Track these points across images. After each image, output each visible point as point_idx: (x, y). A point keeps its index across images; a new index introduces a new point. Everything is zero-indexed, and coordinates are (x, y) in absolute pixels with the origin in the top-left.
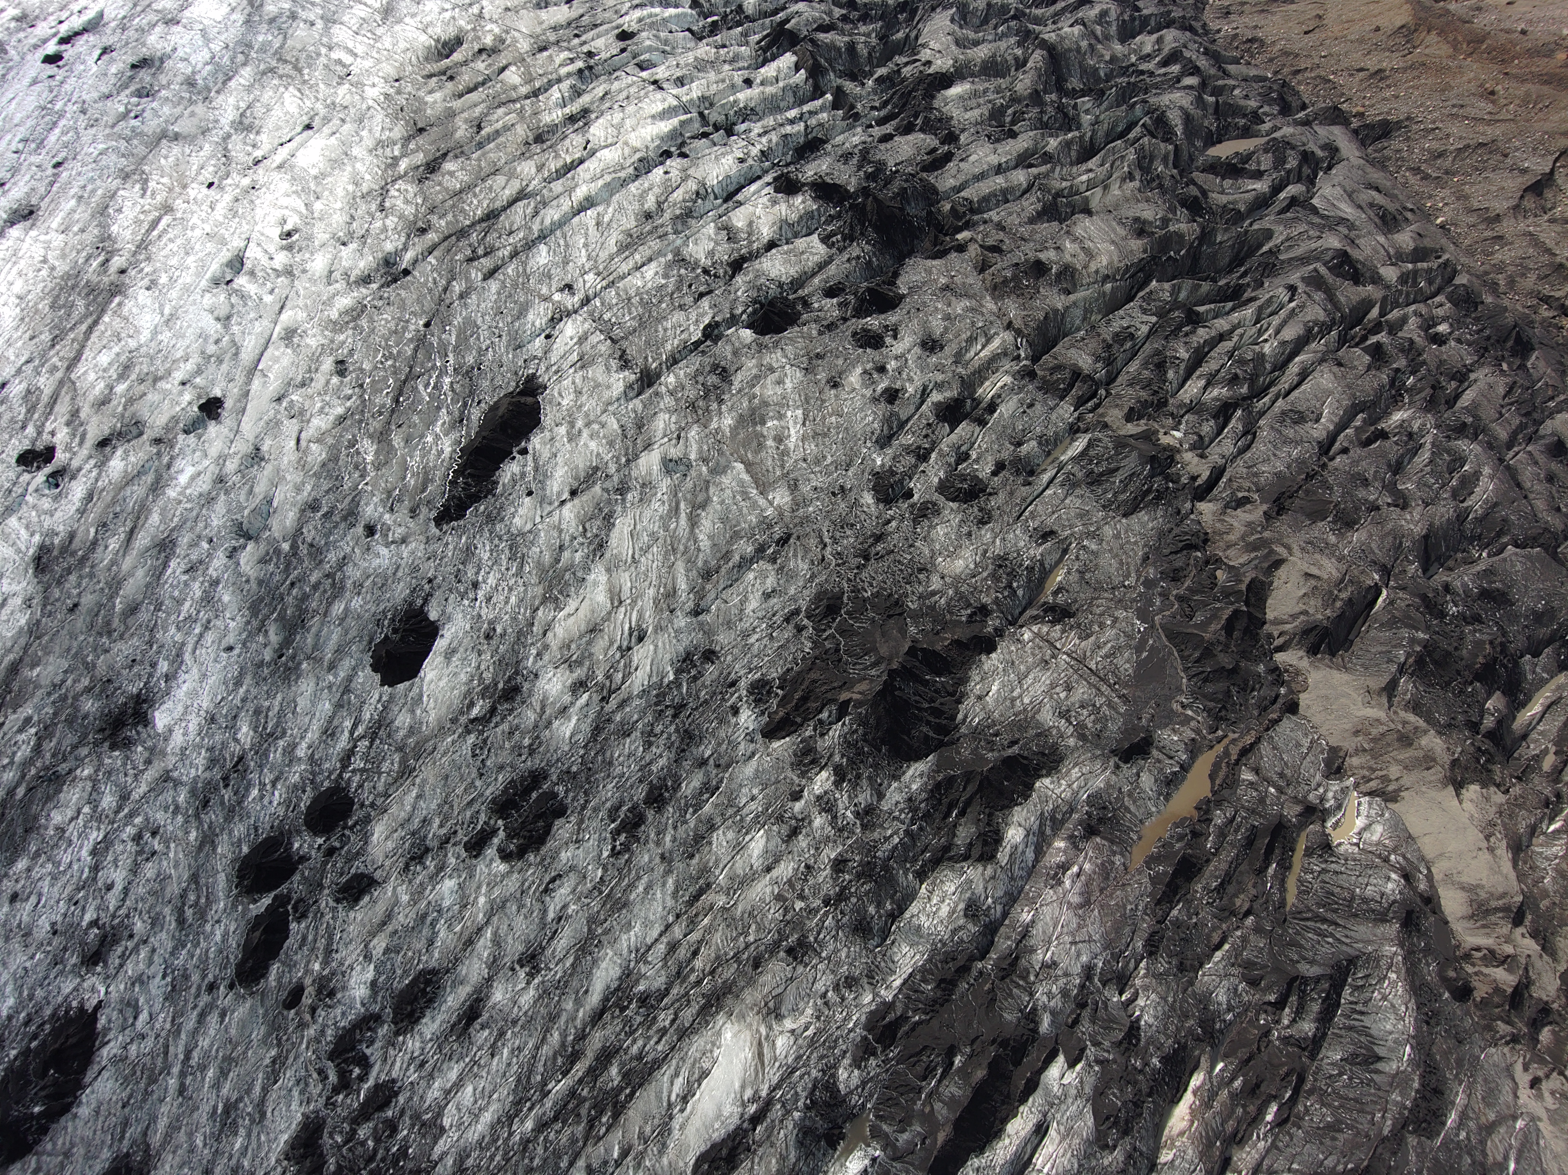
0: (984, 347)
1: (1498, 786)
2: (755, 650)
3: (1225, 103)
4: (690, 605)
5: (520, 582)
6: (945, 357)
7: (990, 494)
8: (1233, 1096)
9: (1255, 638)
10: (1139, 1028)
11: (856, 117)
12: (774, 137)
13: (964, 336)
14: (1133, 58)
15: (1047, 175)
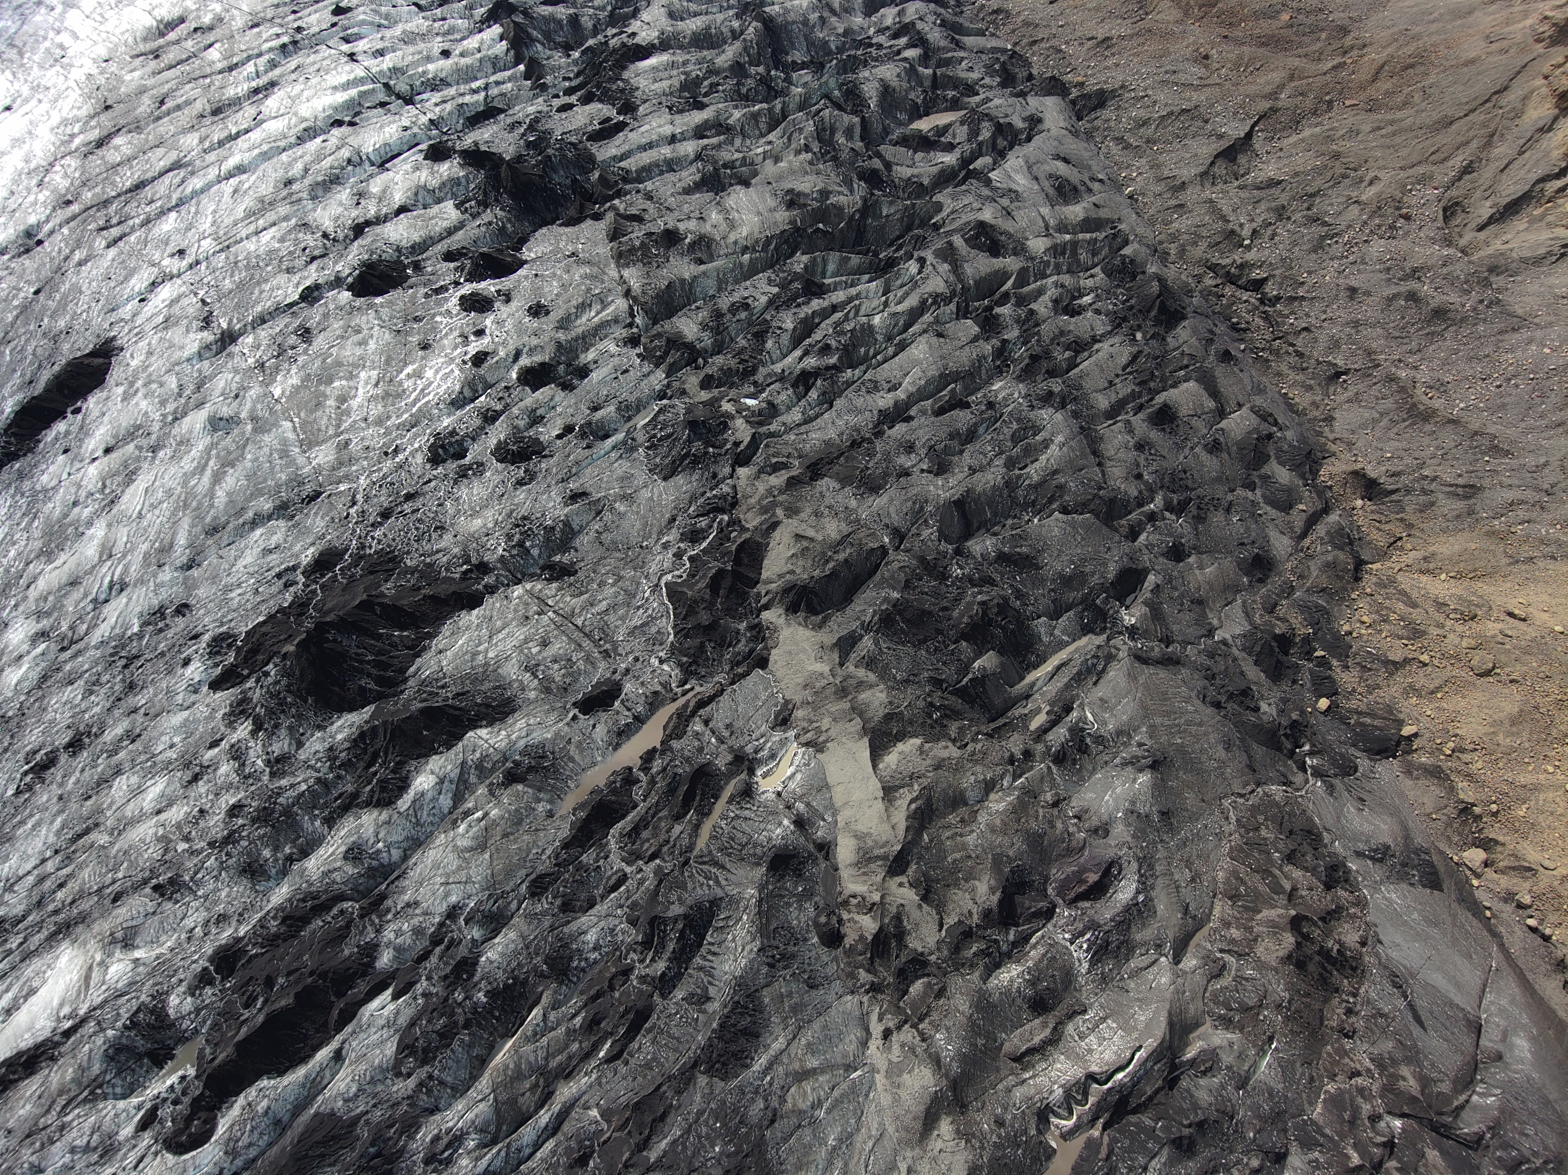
0: (598, 313)
1: (954, 741)
2: (235, 603)
3: (944, 76)
4: (184, 559)
5: (26, 535)
6: (547, 324)
7: (545, 456)
8: (568, 1032)
9: (744, 596)
10: (476, 963)
11: (544, 88)
12: (448, 107)
13: (574, 303)
14: (872, 31)
15: (719, 146)
